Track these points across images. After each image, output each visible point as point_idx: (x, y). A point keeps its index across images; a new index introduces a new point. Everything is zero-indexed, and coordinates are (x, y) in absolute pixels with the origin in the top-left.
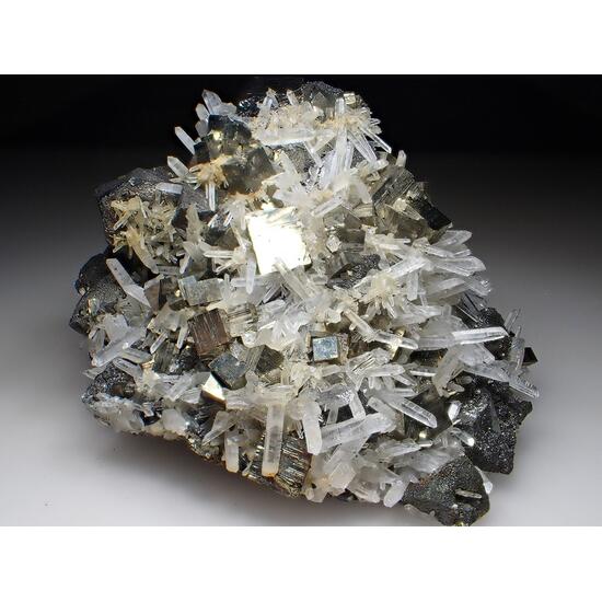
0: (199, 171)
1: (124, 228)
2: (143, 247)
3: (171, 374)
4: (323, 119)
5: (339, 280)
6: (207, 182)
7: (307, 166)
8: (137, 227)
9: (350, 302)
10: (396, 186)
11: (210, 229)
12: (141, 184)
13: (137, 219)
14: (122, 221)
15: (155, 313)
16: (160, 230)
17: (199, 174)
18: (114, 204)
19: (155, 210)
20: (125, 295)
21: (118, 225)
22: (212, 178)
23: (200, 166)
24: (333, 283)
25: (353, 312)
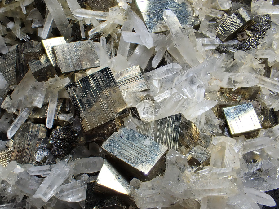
3: (38, 164)
5: (235, 42)
15: (12, 88)
24: (228, 46)
25: (259, 76)
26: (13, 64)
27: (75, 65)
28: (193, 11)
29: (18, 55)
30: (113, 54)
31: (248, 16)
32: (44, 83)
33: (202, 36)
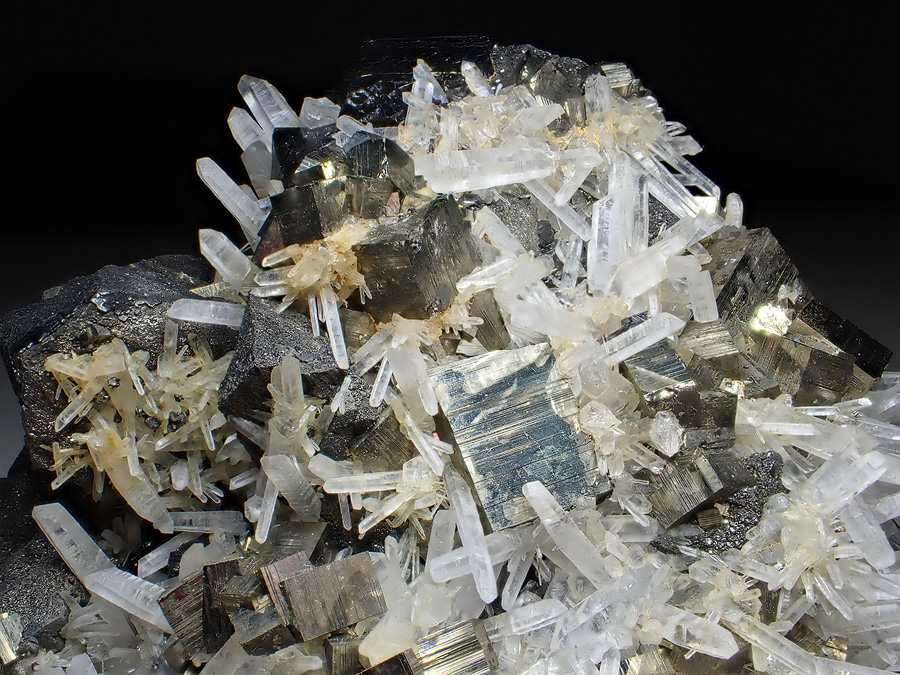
0: (291, 262)
1: (82, 425)
2: (135, 470)
4: (562, 126)
5: (692, 531)
6: (314, 291)
7: (545, 240)
8: (118, 419)
9: (739, 590)
10: (759, 276)
11: (336, 416)
12: (125, 306)
13: (117, 400)
14: (77, 407)
15: (196, 659)
16: (179, 424)
17: (292, 272)
18: (53, 363)
19: (165, 370)
20: (85, 597)
21: (65, 418)
22: (327, 280)
23: (292, 250)
24: (678, 539)
25: (749, 618)
26: (196, 609)
27: (332, 619)
28: (596, 461)
29: (208, 589)
30: (416, 563)
31: (717, 480)
32: (266, 657)
33: (619, 511)
